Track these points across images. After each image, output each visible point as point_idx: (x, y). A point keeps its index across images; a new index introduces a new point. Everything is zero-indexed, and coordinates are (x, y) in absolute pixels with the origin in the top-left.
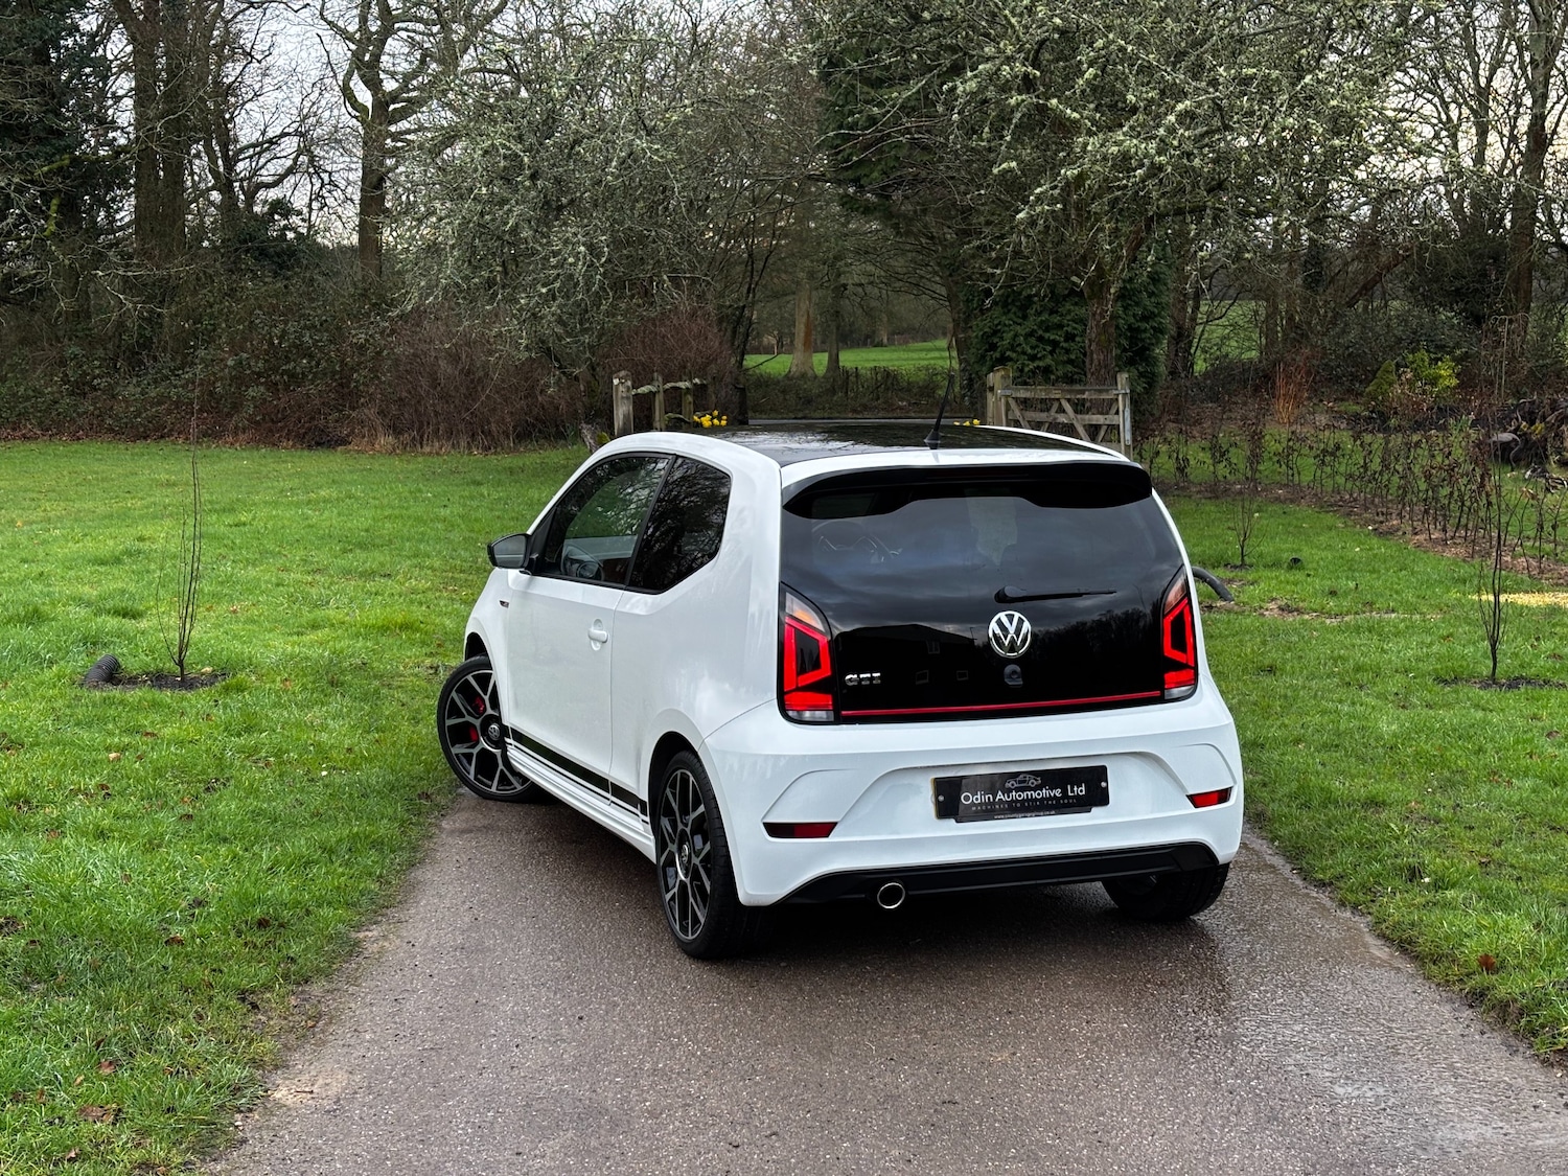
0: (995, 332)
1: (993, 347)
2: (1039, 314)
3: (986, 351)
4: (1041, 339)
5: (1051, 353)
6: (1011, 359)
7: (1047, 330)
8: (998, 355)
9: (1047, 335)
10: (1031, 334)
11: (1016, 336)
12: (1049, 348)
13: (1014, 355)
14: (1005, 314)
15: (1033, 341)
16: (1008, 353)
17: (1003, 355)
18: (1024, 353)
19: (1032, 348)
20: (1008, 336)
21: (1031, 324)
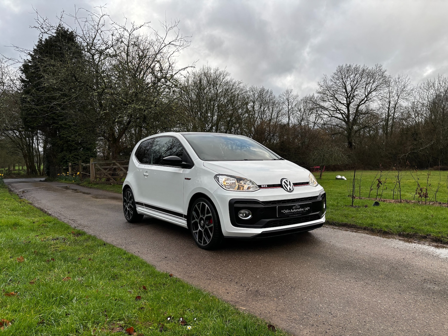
0: (65, 156)
1: (64, 159)
2: (74, 153)
3: (62, 160)
4: (74, 157)
5: (77, 160)
6: (68, 161)
7: (75, 156)
8: (65, 161)
9: (76, 157)
10: (72, 157)
11: (69, 157)
12: (76, 159)
13: (69, 161)
14: (66, 153)
15: (73, 158)
16: (68, 160)
17: (66, 160)
18: (71, 160)
19: (73, 159)
20: (68, 157)
21: (72, 155)
